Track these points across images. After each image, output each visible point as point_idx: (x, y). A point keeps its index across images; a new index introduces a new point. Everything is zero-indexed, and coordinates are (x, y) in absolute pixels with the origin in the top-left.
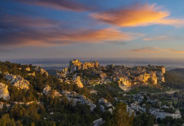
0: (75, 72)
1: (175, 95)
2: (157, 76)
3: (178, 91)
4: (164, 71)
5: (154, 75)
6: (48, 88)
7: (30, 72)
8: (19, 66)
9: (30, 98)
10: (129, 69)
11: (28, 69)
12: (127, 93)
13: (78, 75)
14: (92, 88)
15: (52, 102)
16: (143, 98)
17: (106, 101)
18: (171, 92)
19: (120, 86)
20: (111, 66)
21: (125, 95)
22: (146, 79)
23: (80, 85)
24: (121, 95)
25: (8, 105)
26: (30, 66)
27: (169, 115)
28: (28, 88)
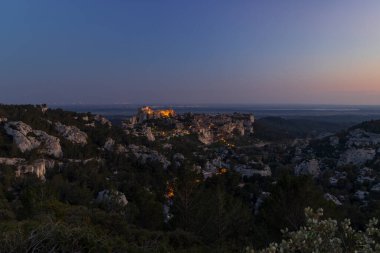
0: (144, 122)
1: (266, 148)
2: (244, 126)
3: (268, 143)
4: (252, 119)
5: (241, 125)
6: (110, 142)
7: (90, 122)
8: (75, 114)
9: (89, 154)
10: (211, 117)
11: (86, 119)
12: (209, 147)
13: (148, 126)
14: (165, 142)
15: (116, 159)
16: (227, 152)
17: (182, 157)
18: (261, 145)
19: (201, 139)
20: (189, 115)
21: (206, 149)
22: (232, 129)
23: (151, 137)
24: (201, 149)
25: (61, 164)
26: (89, 115)
27: (257, 172)
28: (85, 141)
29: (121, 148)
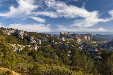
1: (96, 43)
4: (92, 35)
5: (89, 36)
7: (48, 36)
8: (44, 34)
9: (48, 44)
10: (80, 35)
11: (47, 35)
13: (63, 37)
14: (68, 41)
15: (55, 46)
16: (85, 44)
17: (72, 45)
19: (77, 40)
20: (74, 34)
21: (79, 43)
22: (86, 38)
23: (64, 40)
24: (77, 43)
25: (41, 47)
26: (48, 34)
27: (94, 50)
28: (47, 41)
29: (56, 43)
